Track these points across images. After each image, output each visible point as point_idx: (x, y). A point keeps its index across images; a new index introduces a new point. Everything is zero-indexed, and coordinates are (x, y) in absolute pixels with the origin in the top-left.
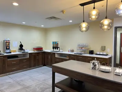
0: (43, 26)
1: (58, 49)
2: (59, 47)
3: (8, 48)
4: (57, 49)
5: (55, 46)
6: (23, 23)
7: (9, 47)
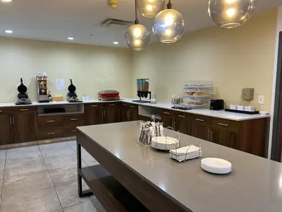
0: (116, 43)
1: (149, 95)
2: (150, 93)
3: (43, 91)
4: (146, 97)
5: (141, 90)
6: (69, 38)
7: (46, 90)
